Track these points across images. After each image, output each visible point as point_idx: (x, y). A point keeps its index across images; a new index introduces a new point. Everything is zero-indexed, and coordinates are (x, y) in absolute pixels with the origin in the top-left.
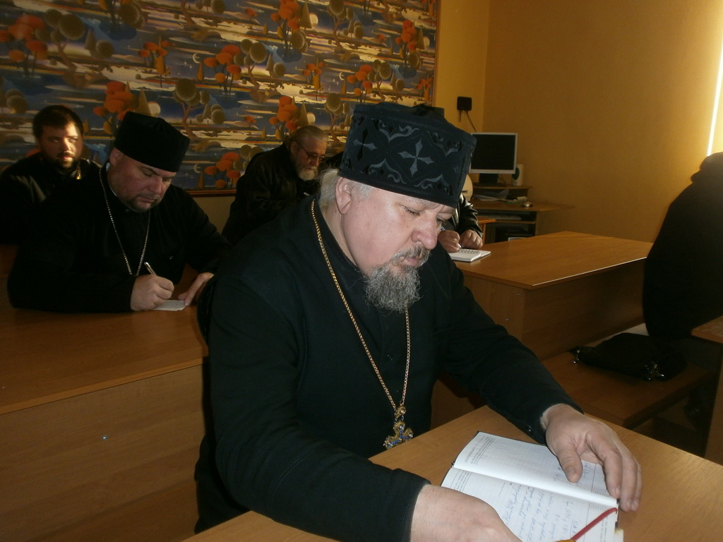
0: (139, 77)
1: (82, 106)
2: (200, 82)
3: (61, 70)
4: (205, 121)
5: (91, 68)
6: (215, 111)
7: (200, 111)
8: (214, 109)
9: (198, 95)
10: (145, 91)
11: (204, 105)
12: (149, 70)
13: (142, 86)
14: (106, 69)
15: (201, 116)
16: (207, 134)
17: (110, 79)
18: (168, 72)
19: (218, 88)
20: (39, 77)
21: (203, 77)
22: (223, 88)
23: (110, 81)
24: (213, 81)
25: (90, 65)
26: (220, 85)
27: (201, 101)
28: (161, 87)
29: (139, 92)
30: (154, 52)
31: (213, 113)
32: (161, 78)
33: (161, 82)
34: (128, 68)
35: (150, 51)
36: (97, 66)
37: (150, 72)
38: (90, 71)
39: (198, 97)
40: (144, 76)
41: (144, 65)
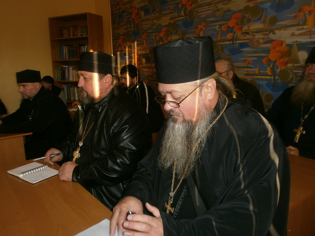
0: (293, 35)
1: (256, 59)
3: (248, 39)
5: (263, 35)
10: (297, 44)
12: (301, 27)
13: (294, 40)
14: (272, 33)
17: (274, 39)
20: (238, 45)
23: (275, 40)
25: (263, 33)
28: (310, 38)
29: (293, 45)
30: (307, 13)
32: (311, 31)
33: (311, 34)
34: (286, 30)
35: (304, 13)
36: (267, 33)
37: (302, 29)
38: (262, 37)
40: (297, 33)
41: (298, 25)
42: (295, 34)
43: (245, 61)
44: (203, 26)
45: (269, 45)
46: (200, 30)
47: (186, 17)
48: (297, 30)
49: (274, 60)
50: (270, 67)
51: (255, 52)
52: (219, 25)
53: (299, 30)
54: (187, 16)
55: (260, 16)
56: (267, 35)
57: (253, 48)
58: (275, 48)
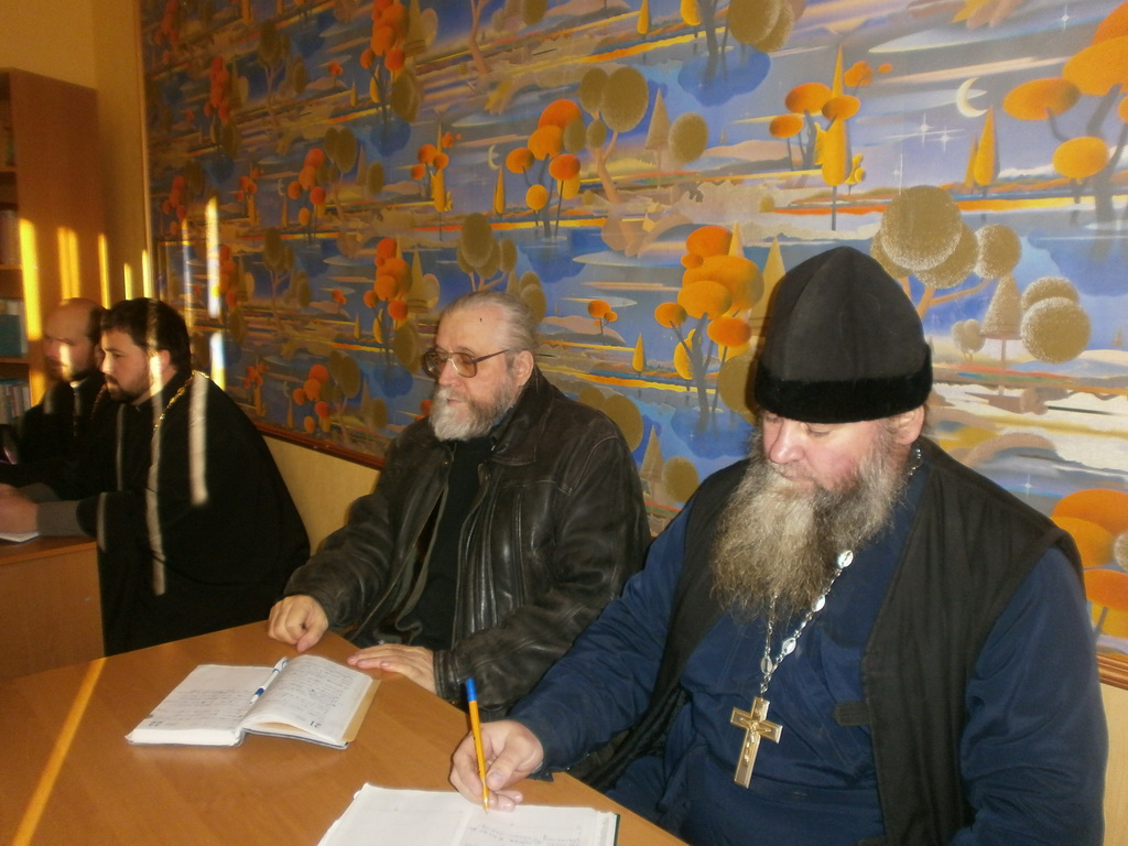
0: (768, 206)
1: (632, 303)
2: (981, 193)
3: (600, 215)
4: (991, 350)
5: (655, 199)
6: (1041, 304)
7: (973, 308)
8: (1034, 299)
9: (968, 240)
10: (783, 249)
11: (994, 284)
12: (798, 176)
14: (686, 195)
15: (975, 329)
16: (994, 401)
17: (695, 222)
18: (857, 174)
19: (1065, 204)
20: (565, 238)
21: (997, 169)
22: (1088, 203)
23: (699, 226)
24: (1041, 178)
25: (655, 192)
26: (1076, 191)
27: (978, 269)
28: (834, 227)
30: (818, 114)
31: (1028, 316)
32: (834, 196)
33: (834, 210)
34: (740, 182)
35: (807, 112)
36: (669, 191)
37: (801, 184)
38: (653, 207)
39: (966, 252)
40: (784, 198)
41: (786, 164)
42: (777, 205)
43: (592, 308)
44: (443, 150)
45: (679, 247)
46: (431, 164)
47: (384, 109)
48: (782, 187)
49: (700, 317)
50: (684, 344)
51: (629, 274)
52: (498, 149)
53: (788, 186)
54: (388, 107)
55: (643, 116)
56: (668, 203)
57: (621, 253)
58: (699, 261)
